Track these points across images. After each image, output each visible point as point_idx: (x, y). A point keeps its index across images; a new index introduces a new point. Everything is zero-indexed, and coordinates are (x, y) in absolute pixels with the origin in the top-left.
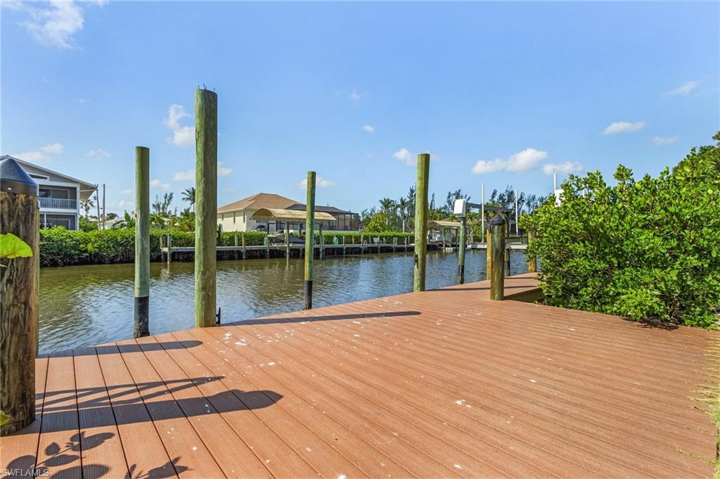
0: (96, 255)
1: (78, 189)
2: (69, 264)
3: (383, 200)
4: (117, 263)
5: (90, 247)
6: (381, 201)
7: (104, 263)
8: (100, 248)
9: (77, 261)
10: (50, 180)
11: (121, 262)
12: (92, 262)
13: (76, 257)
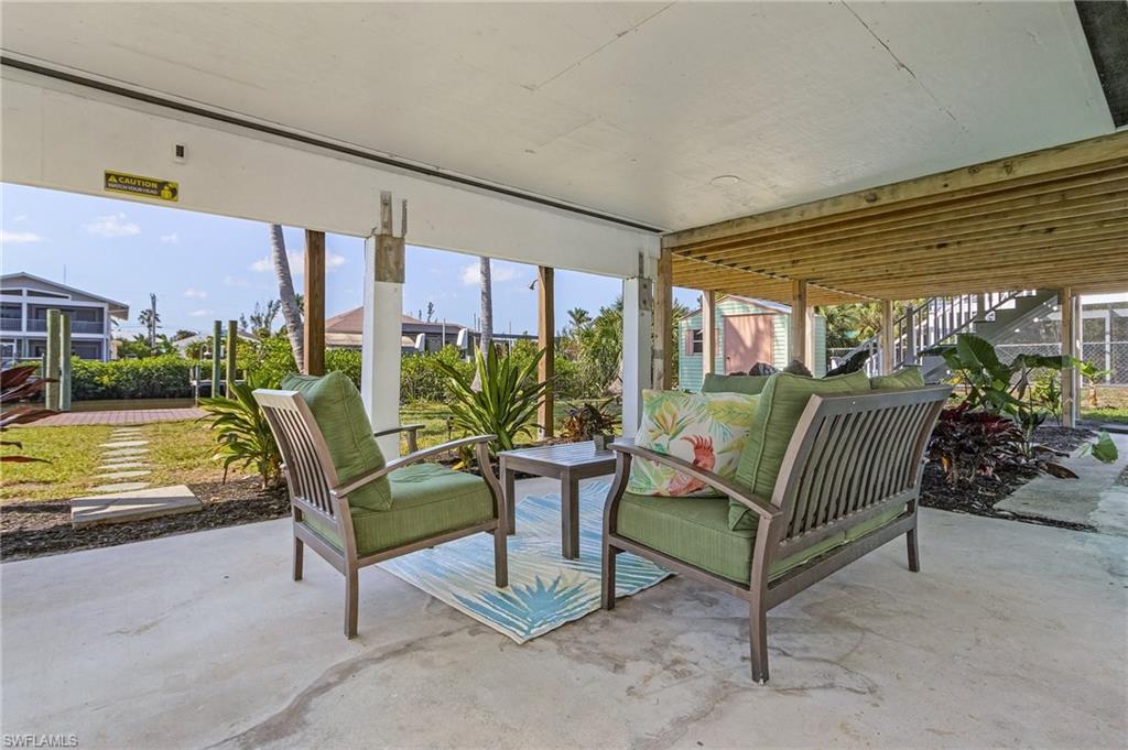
0: (114, 388)
1: (106, 310)
2: (83, 399)
3: (574, 311)
4: (138, 398)
5: (106, 379)
6: (570, 312)
7: (123, 398)
8: (118, 381)
9: (91, 396)
10: (73, 299)
11: (143, 397)
12: (110, 397)
13: (90, 391)
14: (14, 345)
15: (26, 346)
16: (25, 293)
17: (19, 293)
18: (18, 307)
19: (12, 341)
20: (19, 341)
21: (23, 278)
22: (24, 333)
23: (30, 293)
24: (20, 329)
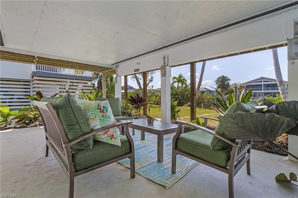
10: (274, 82)
14: (261, 94)
15: (263, 94)
16: (263, 81)
17: (262, 82)
18: (261, 85)
19: (260, 93)
20: (262, 93)
21: (262, 78)
22: (263, 91)
23: (264, 81)
24: (262, 90)
